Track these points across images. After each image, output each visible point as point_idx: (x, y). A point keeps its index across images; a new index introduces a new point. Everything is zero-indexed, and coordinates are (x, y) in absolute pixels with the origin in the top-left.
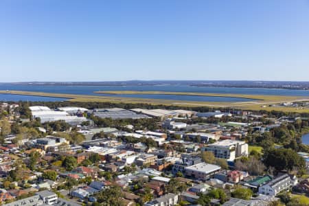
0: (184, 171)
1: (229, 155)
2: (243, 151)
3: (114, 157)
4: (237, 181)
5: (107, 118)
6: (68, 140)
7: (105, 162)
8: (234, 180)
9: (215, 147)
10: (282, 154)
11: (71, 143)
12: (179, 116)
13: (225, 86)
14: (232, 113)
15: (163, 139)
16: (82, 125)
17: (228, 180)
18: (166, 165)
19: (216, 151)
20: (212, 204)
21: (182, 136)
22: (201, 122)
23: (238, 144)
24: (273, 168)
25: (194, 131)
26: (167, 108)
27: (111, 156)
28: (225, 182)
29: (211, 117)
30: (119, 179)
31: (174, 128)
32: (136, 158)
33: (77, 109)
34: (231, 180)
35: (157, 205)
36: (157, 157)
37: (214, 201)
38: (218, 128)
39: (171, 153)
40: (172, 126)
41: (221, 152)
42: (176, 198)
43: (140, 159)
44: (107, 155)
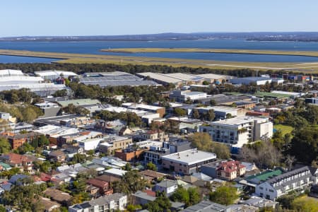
0: (160, 161)
1: (237, 139)
2: (262, 133)
3: (69, 140)
4: (233, 176)
5: (90, 86)
6: (14, 116)
7: (55, 147)
8: (228, 175)
9: (218, 127)
10: (310, 137)
11: (19, 121)
12: (204, 83)
13: (300, 40)
14: (285, 78)
15: (157, 115)
16: (54, 96)
17: (220, 174)
18: (138, 153)
19: (218, 132)
20: (172, 209)
21: (190, 111)
22: (230, 91)
23: (255, 122)
24: (293, 158)
25: (212, 103)
26: (193, 71)
27: (65, 139)
28: (213, 178)
29: (251, 84)
30: (59, 172)
31: (186, 99)
32: (101, 142)
33: (59, 73)
34: (223, 175)
35: (86, 210)
36: (131, 140)
37: (176, 205)
38: (253, 100)
39: (156, 135)
40: (183, 97)
41: (226, 134)
42: (124, 200)
43: (106, 144)
44: (60, 137)
